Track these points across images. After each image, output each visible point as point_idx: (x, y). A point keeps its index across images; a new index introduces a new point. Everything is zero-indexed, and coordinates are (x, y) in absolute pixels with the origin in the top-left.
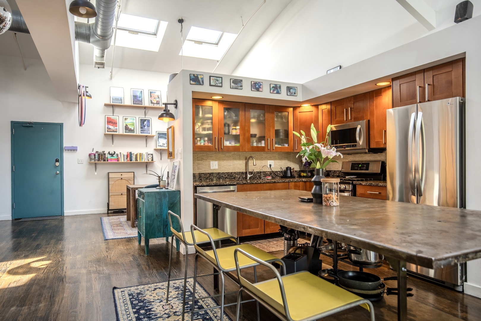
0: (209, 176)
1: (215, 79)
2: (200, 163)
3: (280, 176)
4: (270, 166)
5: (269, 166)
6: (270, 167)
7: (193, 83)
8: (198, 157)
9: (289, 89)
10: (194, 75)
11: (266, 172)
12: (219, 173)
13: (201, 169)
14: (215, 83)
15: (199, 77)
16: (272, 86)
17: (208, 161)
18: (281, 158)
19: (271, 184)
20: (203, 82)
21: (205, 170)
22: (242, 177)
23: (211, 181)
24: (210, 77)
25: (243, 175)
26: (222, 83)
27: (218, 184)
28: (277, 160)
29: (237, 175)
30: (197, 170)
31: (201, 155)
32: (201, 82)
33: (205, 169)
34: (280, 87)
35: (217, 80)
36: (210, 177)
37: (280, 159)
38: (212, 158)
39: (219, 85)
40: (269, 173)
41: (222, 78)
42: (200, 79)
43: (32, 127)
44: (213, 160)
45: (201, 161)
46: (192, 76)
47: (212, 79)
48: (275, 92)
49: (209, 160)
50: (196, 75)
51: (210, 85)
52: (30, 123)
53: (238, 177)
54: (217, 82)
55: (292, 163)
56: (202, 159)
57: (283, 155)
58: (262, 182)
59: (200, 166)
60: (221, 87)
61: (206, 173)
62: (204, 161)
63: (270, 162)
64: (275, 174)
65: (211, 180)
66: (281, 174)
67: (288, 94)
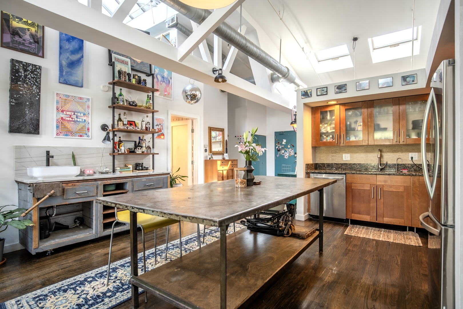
0: (341, 166)
1: (321, 90)
2: (334, 155)
4: (412, 158)
5: (410, 159)
6: (412, 160)
7: (304, 97)
8: (332, 151)
9: (404, 78)
11: (406, 164)
12: (350, 164)
13: (335, 160)
14: (321, 93)
15: (308, 92)
17: (341, 153)
20: (311, 95)
21: (338, 161)
23: (342, 170)
24: (317, 89)
26: (327, 92)
27: (327, 172)
30: (331, 161)
31: (335, 149)
32: (310, 95)
33: (338, 160)
34: (392, 80)
35: (323, 90)
36: (342, 167)
38: (345, 151)
39: (324, 93)
40: (410, 165)
41: (327, 87)
42: (309, 93)
43: (283, 134)
44: (346, 153)
45: (335, 153)
46: (303, 92)
47: (319, 90)
48: (385, 86)
49: (342, 153)
50: (306, 91)
51: (317, 95)
52: (282, 132)
54: (323, 92)
56: (336, 152)
59: (333, 158)
60: (327, 94)
61: (339, 164)
62: (338, 154)
63: (411, 154)
64: (419, 167)
65: (342, 169)
67: (404, 84)
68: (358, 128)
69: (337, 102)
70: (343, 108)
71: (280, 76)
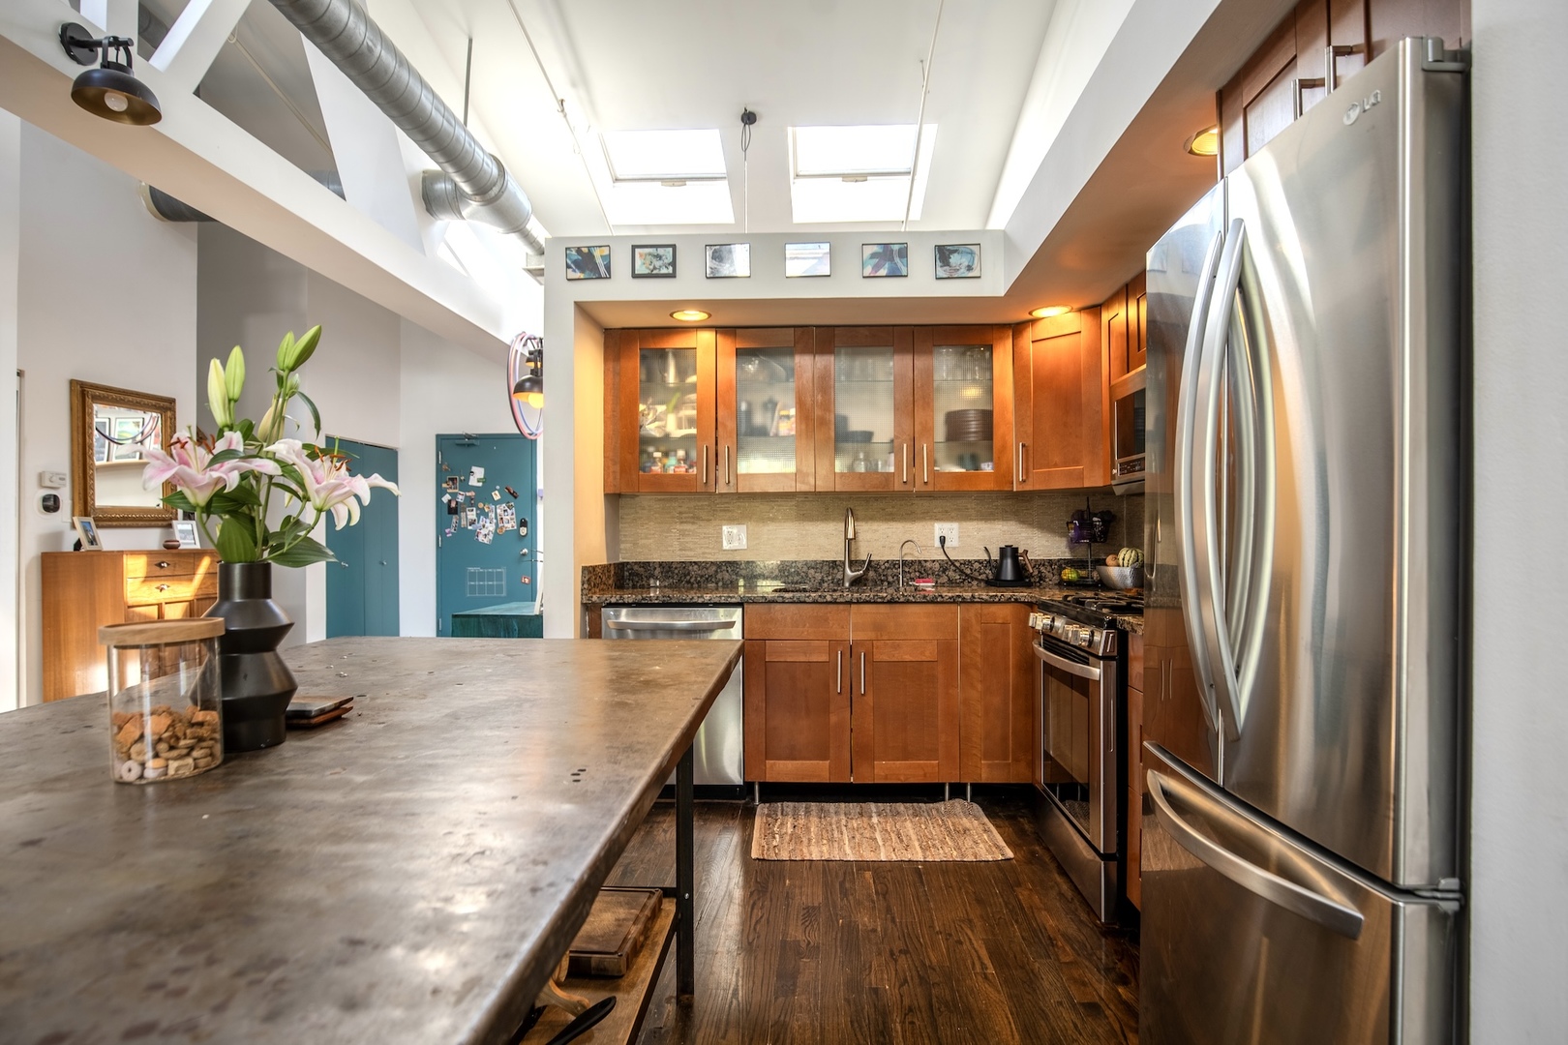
0: (716, 572)
1: (650, 254)
2: (690, 530)
3: (983, 577)
4: (943, 540)
5: (937, 544)
6: (943, 547)
7: (578, 275)
8: (680, 513)
9: (943, 254)
10: (579, 250)
12: (748, 562)
13: (691, 550)
14: (651, 267)
15: (597, 253)
16: (869, 251)
17: (714, 523)
18: (992, 514)
19: (883, 608)
20: (608, 268)
21: (703, 553)
22: (830, 578)
23: (720, 589)
24: (634, 247)
25: (835, 571)
26: (673, 264)
28: (971, 520)
29: (812, 571)
30: (678, 553)
31: (692, 504)
32: (602, 270)
33: (703, 550)
34: (903, 253)
35: (659, 257)
36: (719, 576)
37: (987, 517)
38: (729, 514)
39: (664, 271)
40: (937, 565)
41: (674, 247)
42: (599, 261)
43: (473, 445)
44: (732, 521)
45: (693, 523)
46: (574, 252)
47: (641, 255)
48: (883, 272)
49: (718, 522)
50: (585, 250)
51: (635, 276)
52: (469, 437)
53: (819, 576)
54: (658, 263)
55: (1036, 531)
56: (695, 519)
57: (1000, 503)
58: (842, 600)
59: (688, 539)
60: (673, 276)
61: (707, 563)
62: (702, 523)
63: (940, 528)
64: (962, 571)
65: (720, 584)
66: (988, 571)
67: (941, 273)
68: (777, 428)
69: (710, 315)
70: (728, 346)
71: (466, 188)
